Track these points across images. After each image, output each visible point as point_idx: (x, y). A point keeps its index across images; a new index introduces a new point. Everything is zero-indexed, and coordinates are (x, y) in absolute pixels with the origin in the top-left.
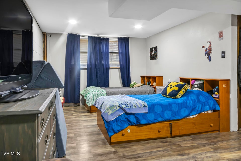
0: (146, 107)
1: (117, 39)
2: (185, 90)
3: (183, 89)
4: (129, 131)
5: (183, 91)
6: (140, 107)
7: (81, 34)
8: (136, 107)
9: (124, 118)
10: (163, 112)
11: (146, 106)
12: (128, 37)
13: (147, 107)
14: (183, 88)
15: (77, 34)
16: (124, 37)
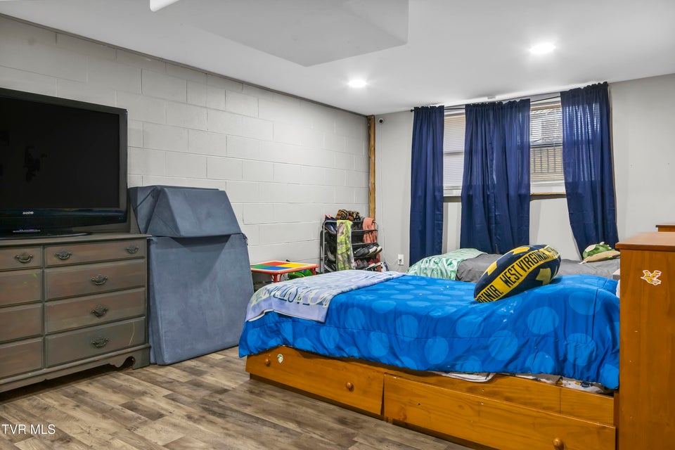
0: (324, 306)
1: (559, 99)
2: (513, 278)
3: (508, 274)
4: (281, 359)
5: (506, 282)
6: (309, 302)
7: (446, 105)
8: (301, 301)
9: (273, 322)
10: (367, 330)
11: (324, 304)
12: (606, 84)
13: (327, 306)
14: (506, 270)
15: (437, 106)
16: (585, 85)
